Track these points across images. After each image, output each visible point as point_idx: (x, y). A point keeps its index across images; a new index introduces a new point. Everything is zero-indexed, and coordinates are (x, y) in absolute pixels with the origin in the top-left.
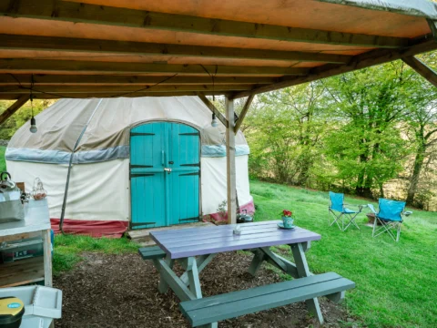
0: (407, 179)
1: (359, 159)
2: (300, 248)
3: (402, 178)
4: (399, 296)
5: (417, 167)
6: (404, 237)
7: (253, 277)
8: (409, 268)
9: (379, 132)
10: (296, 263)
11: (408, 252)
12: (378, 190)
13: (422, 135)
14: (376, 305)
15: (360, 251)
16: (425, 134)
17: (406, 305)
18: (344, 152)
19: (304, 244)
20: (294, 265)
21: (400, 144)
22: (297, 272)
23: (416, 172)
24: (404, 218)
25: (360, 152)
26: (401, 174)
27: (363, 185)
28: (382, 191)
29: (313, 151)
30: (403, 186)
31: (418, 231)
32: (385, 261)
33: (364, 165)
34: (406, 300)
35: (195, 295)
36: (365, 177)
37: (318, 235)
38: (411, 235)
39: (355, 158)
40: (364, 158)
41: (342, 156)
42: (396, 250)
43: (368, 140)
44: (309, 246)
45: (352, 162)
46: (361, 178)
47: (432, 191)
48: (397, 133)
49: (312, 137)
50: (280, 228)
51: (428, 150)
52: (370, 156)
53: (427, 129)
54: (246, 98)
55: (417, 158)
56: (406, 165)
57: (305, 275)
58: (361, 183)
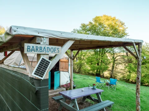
0: (110, 70)
1: (96, 64)
2: (99, 94)
3: (109, 70)
4: (121, 105)
5: (113, 67)
6: (116, 89)
7: (83, 104)
8: (121, 98)
9: (102, 56)
10: (98, 98)
11: (119, 94)
12: (102, 74)
13: (114, 57)
14: (117, 108)
15: (107, 94)
16: (115, 57)
17: (123, 107)
18: (92, 62)
19: (100, 93)
20: (97, 99)
21: (108, 60)
22: (98, 101)
23: (113, 69)
24: (117, 84)
25: (97, 62)
26: (108, 69)
27: (98, 73)
28: (103, 75)
29: (83, 62)
30: (109, 73)
31: (119, 87)
32: (115, 96)
33: (98, 66)
34: (123, 106)
35: (77, 109)
36: (99, 70)
37: (103, 90)
38: (118, 88)
39: (95, 64)
40: (98, 64)
41: (92, 64)
42: (116, 93)
43: (99, 59)
44: (101, 93)
45: (95, 65)
46: (97, 71)
47: (117, 74)
48: (107, 57)
49: (82, 57)
50: (92, 89)
51: (116, 62)
52: (100, 64)
53: (115, 56)
54: (77, 51)
55: (113, 64)
56: (110, 66)
57: (101, 102)
58: (97, 72)
